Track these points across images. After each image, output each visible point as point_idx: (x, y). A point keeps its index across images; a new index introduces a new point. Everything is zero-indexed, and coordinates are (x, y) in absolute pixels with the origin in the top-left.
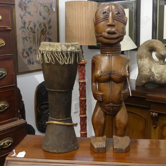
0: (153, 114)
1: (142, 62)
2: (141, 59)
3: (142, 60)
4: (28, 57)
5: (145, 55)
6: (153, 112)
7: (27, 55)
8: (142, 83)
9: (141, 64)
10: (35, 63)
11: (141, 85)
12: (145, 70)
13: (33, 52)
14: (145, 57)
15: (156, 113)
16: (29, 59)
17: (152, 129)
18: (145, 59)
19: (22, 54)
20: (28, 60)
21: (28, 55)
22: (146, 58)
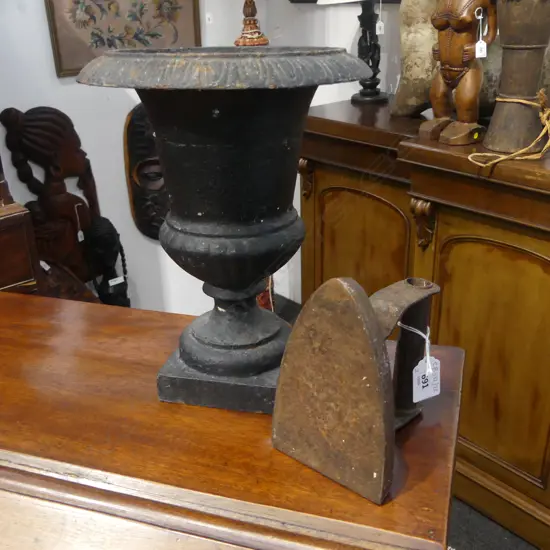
0: (415, 205)
1: (411, 36)
2: (409, 25)
3: (412, 29)
4: (92, 23)
5: (423, 11)
6: (417, 198)
7: (87, 17)
8: (408, 106)
9: (408, 43)
10: (117, 42)
11: (405, 112)
12: (419, 62)
13: (110, 9)
14: (421, 20)
15: (427, 201)
16: (96, 32)
17: (417, 250)
18: (420, 25)
19: (70, 14)
20: (93, 34)
21: (93, 18)
22: (425, 22)
